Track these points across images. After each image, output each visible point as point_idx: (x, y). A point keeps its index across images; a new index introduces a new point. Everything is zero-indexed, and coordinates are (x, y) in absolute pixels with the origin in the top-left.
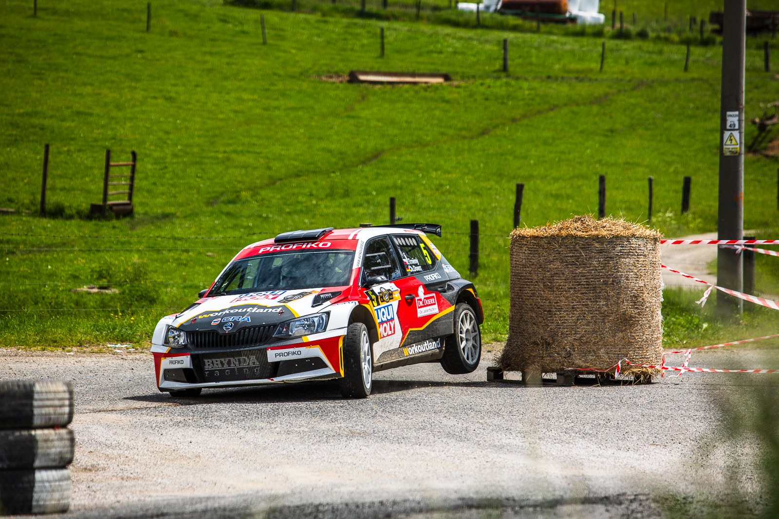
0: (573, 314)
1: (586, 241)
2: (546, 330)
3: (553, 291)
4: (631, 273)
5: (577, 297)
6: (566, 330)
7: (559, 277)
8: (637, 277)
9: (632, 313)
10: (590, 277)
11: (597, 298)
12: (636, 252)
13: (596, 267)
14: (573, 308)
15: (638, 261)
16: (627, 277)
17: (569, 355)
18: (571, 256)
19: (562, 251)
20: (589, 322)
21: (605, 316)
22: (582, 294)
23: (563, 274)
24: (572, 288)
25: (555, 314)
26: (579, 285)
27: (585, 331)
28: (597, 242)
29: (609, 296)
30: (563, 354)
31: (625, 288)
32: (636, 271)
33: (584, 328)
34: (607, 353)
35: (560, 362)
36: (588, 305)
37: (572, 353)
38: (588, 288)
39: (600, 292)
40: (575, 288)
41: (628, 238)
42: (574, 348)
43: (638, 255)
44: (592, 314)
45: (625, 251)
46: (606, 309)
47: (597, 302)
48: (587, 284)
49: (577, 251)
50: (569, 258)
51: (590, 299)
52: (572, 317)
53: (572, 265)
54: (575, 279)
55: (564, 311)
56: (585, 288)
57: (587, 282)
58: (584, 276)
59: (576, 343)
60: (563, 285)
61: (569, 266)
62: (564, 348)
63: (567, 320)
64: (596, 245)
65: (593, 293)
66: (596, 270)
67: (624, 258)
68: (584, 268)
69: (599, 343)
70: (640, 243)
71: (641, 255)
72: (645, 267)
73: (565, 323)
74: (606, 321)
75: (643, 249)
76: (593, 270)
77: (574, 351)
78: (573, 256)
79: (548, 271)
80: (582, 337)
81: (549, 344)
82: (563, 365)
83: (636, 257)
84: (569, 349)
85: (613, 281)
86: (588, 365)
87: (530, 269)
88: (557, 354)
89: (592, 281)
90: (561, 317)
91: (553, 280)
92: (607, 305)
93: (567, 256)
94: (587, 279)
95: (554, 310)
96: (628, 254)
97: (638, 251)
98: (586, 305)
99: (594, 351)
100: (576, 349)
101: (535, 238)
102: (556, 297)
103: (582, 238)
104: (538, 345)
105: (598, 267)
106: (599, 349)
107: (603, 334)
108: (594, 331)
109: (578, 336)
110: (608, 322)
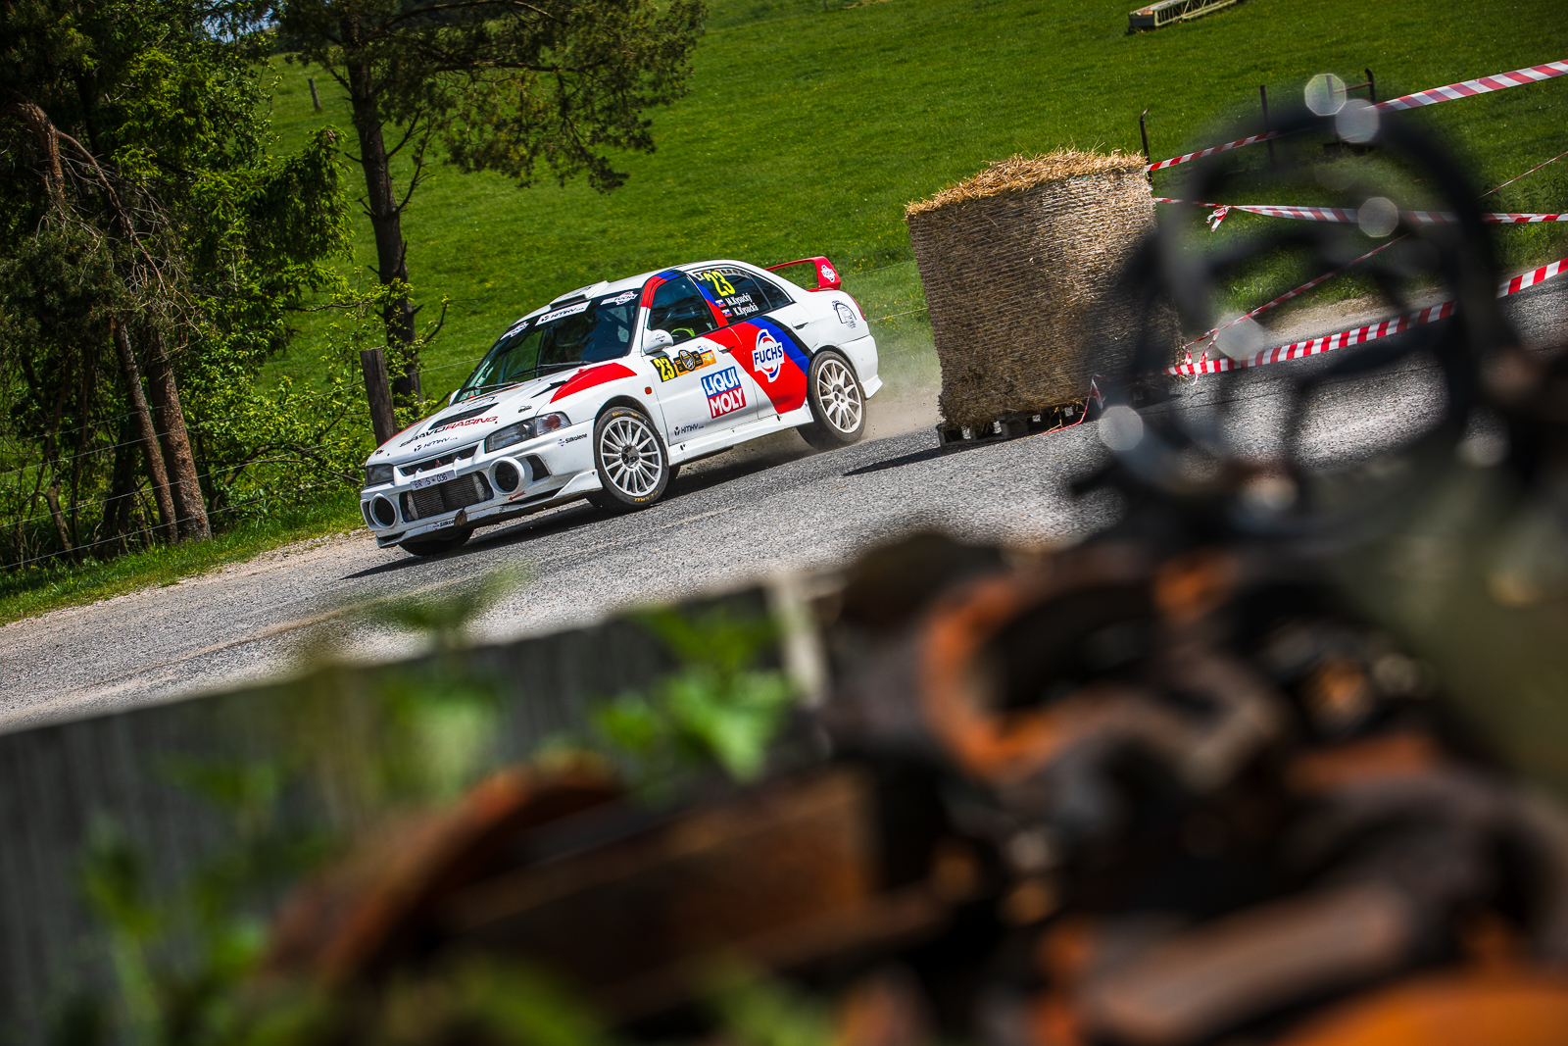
0: (1002, 322)
1: (995, 202)
2: (972, 356)
3: (967, 292)
4: (1079, 237)
5: (1001, 293)
6: (997, 349)
7: (968, 268)
8: (1091, 241)
9: (1092, 300)
10: (1013, 257)
11: (1030, 289)
12: (1081, 201)
13: (1017, 239)
14: (999, 313)
15: (1086, 214)
16: (1072, 245)
17: (1011, 388)
18: (977, 232)
19: (963, 226)
20: (1028, 330)
21: (1049, 314)
22: (1007, 287)
23: (973, 262)
24: (990, 282)
25: (978, 328)
26: (999, 274)
27: (1025, 345)
28: (1011, 200)
29: (1047, 281)
30: (1002, 387)
31: (1072, 262)
32: (1085, 230)
33: (1022, 341)
34: (1067, 373)
35: (1001, 402)
36: (1020, 302)
37: (1015, 383)
38: (1013, 276)
39: (1033, 278)
40: (994, 280)
41: (1061, 182)
42: (1016, 376)
43: (1085, 205)
44: (1028, 315)
45: (1061, 204)
46: (1048, 302)
47: (1032, 294)
48: (1011, 271)
49: (985, 220)
50: (976, 235)
51: (1021, 292)
52: (1002, 326)
53: (982, 245)
54: (991, 267)
55: (989, 320)
56: (1009, 276)
57: (1009, 266)
58: (1004, 258)
59: (1017, 367)
60: (978, 280)
61: (979, 248)
62: (1002, 378)
63: (995, 333)
64: (1011, 204)
65: (1023, 282)
66: (1019, 244)
67: (1061, 215)
68: (1001, 245)
69: (1051, 359)
70: (1084, 185)
71: (1090, 204)
72: (1103, 220)
73: (993, 338)
74: (1053, 321)
75: (1092, 192)
76: (1014, 245)
77: (1017, 380)
78: (980, 231)
79: (952, 262)
80: (1023, 355)
81: (980, 377)
82: (1006, 405)
83: (1080, 209)
84: (1008, 379)
85: (1050, 256)
86: (1042, 397)
87: (932, 263)
88: (995, 390)
89: (1017, 264)
90: (986, 330)
91: (962, 274)
92: (1048, 296)
93: (972, 233)
94: (1008, 262)
95: (975, 321)
96: (1065, 207)
97: (1083, 199)
98: (1017, 303)
99: (1045, 373)
100: (1019, 377)
101: (923, 213)
102: (972, 300)
103: (987, 198)
104: (967, 381)
105: (1021, 239)
106: (1052, 369)
107: (1052, 343)
108: (1039, 343)
109: (1016, 354)
110: (1057, 322)
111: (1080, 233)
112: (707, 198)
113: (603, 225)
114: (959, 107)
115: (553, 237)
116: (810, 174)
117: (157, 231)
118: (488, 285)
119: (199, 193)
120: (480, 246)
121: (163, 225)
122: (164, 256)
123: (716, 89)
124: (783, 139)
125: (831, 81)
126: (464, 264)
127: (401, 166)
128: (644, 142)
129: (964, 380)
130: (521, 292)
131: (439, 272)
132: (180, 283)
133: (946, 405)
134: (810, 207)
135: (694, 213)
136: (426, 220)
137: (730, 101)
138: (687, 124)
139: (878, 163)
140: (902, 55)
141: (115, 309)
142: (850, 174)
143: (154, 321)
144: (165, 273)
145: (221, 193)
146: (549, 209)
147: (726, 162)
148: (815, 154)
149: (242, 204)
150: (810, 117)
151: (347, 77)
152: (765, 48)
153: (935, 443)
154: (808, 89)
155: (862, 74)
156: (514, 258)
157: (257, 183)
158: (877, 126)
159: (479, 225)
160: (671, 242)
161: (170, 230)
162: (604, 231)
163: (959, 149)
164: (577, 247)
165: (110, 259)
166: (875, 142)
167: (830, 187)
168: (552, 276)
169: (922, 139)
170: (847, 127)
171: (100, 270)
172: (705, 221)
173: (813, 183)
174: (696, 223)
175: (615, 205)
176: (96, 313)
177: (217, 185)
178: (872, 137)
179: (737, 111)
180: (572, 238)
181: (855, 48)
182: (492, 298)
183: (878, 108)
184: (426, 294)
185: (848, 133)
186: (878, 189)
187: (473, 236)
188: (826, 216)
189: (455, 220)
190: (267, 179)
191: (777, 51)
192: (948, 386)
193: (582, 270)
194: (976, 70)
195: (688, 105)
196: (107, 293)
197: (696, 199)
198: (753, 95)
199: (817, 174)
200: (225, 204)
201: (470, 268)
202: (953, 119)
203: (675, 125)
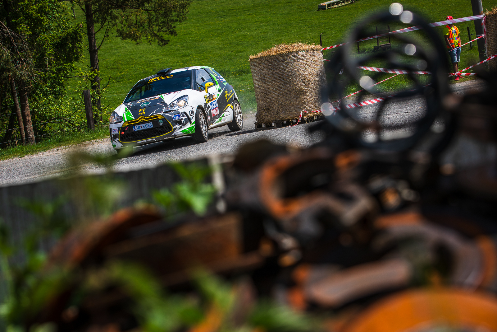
0: (276, 93)
1: (276, 57)
2: (266, 103)
3: (266, 83)
4: (300, 69)
5: (276, 84)
6: (274, 101)
7: (267, 76)
8: (304, 70)
9: (303, 88)
10: (280, 74)
11: (285, 84)
12: (302, 58)
13: (282, 68)
14: (275, 90)
15: (303, 62)
16: (299, 71)
17: (278, 113)
18: (270, 65)
19: (266, 63)
20: (284, 96)
21: (290, 91)
22: (278, 82)
23: (268, 74)
24: (273, 81)
25: (269, 94)
26: (276, 78)
27: (283, 100)
28: (281, 56)
29: (290, 81)
30: (275, 112)
31: (298, 76)
32: (302, 67)
33: (282, 99)
34: (295, 109)
35: (274, 117)
36: (282, 87)
37: (279, 111)
38: (280, 79)
39: (286, 80)
40: (274, 80)
41: (296, 52)
42: (279, 109)
43: (303, 59)
44: (284, 91)
45: (296, 58)
46: (290, 88)
47: (286, 85)
48: (280, 78)
49: (273, 62)
50: (270, 66)
51: (282, 84)
52: (276, 94)
53: (271, 69)
54: (274, 76)
55: (272, 92)
56: (279, 79)
57: (279, 76)
58: (278, 74)
59: (280, 107)
60: (269, 80)
61: (271, 70)
62: (275, 110)
63: (274, 96)
64: (281, 58)
65: (283, 81)
66: (283, 70)
67: (296, 62)
68: (277, 70)
69: (290, 105)
70: (303, 53)
71: (304, 59)
72: (308, 64)
73: (273, 98)
74: (291, 93)
75: (305, 56)
76: (281, 70)
77: (280, 110)
78: (271, 65)
79: (262, 74)
80: (282, 103)
81: (269, 109)
82: (276, 118)
83: (301, 60)
84: (277, 110)
85: (291, 74)
86: (287, 116)
87: (256, 74)
88: (273, 113)
89: (281, 76)
90: (271, 95)
91: (265, 78)
92: (290, 86)
93: (269, 66)
94: (279, 75)
95: (268, 92)
96: (297, 59)
97: (303, 57)
99: (288, 109)
100: (280, 109)
101: (254, 59)
102: (268, 86)
103: (274, 55)
104: (265, 110)
105: (283, 68)
106: (290, 108)
107: (291, 100)
108: (287, 100)
109: (280, 103)
110: (292, 94)
111: (301, 68)
112: (190, 52)
113: (158, 58)
114: (266, 29)
115: (143, 60)
116: (220, 46)
117: (25, 51)
118: (123, 74)
119: (40, 40)
120: (121, 62)
121: (27, 49)
122: (27, 58)
123: (194, 19)
124: (213, 35)
125: (228, 19)
126: (116, 67)
127: (99, 37)
128: (173, 33)
129: (263, 109)
130: (132, 76)
131: (108, 69)
132: (31, 67)
133: (258, 117)
134: (220, 56)
135: (185, 56)
136: (105, 53)
137: (198, 23)
138: (185, 29)
139: (241, 44)
140: (250, 12)
141: (11, 74)
142: (233, 47)
143: (23, 78)
144: (27, 64)
145: (46, 41)
146: (142, 52)
147: (195, 41)
148: (222, 40)
149: (52, 44)
150: (222, 29)
151: (85, 9)
152: (209, 8)
153: (254, 127)
154: (221, 21)
155: (238, 18)
156: (131, 66)
157: (57, 38)
158: (242, 33)
159: (121, 55)
160: (178, 64)
161: (29, 51)
162: (158, 60)
163: (265, 42)
164: (150, 64)
165: (10, 58)
166: (240, 38)
167: (226, 50)
168: (142, 72)
169: (254, 38)
170: (232, 33)
171: (8, 61)
172: (188, 58)
173: (221, 49)
174: (186, 59)
175: (162, 52)
176: (5, 75)
177: (45, 38)
178: (240, 36)
179: (200, 26)
180: (148, 61)
181: (236, 9)
182: (123, 78)
183: (242, 28)
184: (104, 75)
185: (232, 35)
186: (241, 52)
187: (119, 59)
188: (225, 59)
189: (114, 54)
190: (60, 37)
191: (213, 9)
192: (259, 112)
193: (151, 71)
194: (272, 18)
195: (185, 23)
196: (9, 69)
197: (186, 51)
198: (205, 22)
199: (223, 46)
200: (48, 44)
201: (117, 68)
202: (264, 32)
203: (181, 29)
